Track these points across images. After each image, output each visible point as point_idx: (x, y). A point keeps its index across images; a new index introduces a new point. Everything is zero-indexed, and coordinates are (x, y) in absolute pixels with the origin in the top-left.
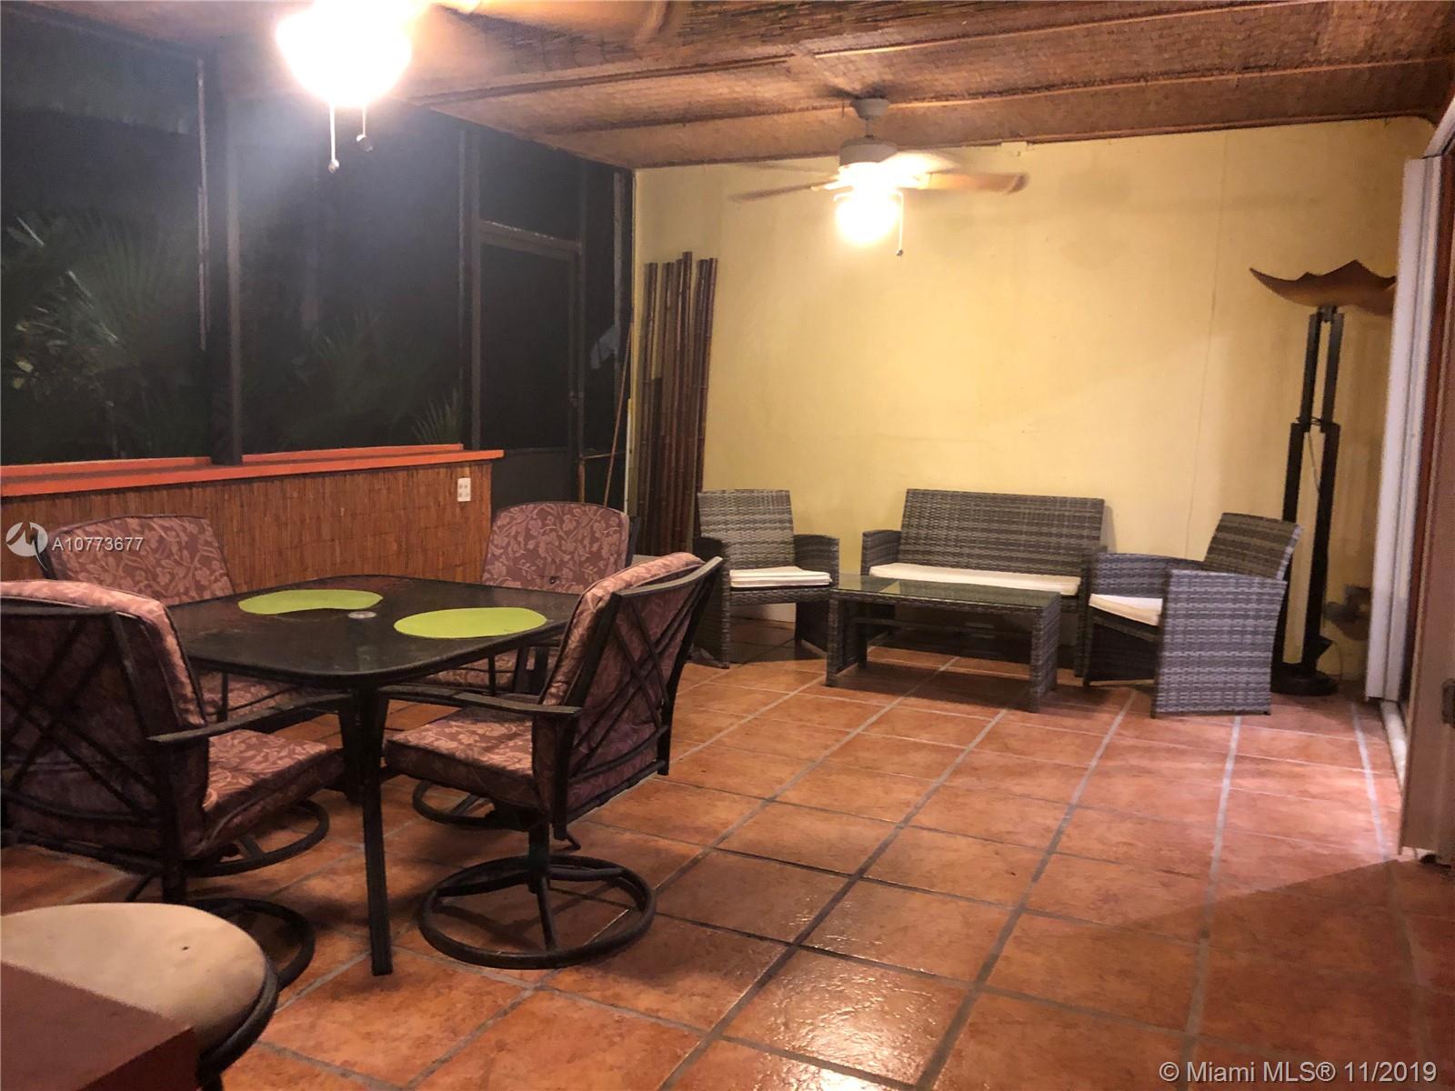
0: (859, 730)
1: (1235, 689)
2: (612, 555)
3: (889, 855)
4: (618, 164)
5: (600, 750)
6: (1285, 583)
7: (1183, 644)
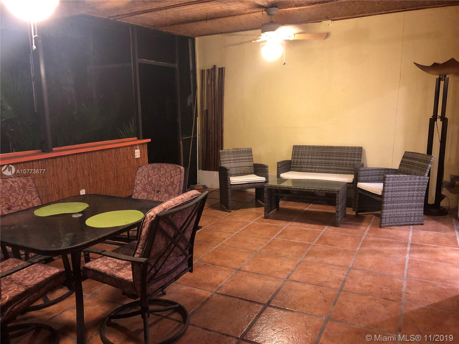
0: (274, 237)
1: (410, 216)
2: (178, 183)
3: (280, 295)
4: (190, 35)
5: (160, 270)
6: (429, 178)
7: (391, 201)
